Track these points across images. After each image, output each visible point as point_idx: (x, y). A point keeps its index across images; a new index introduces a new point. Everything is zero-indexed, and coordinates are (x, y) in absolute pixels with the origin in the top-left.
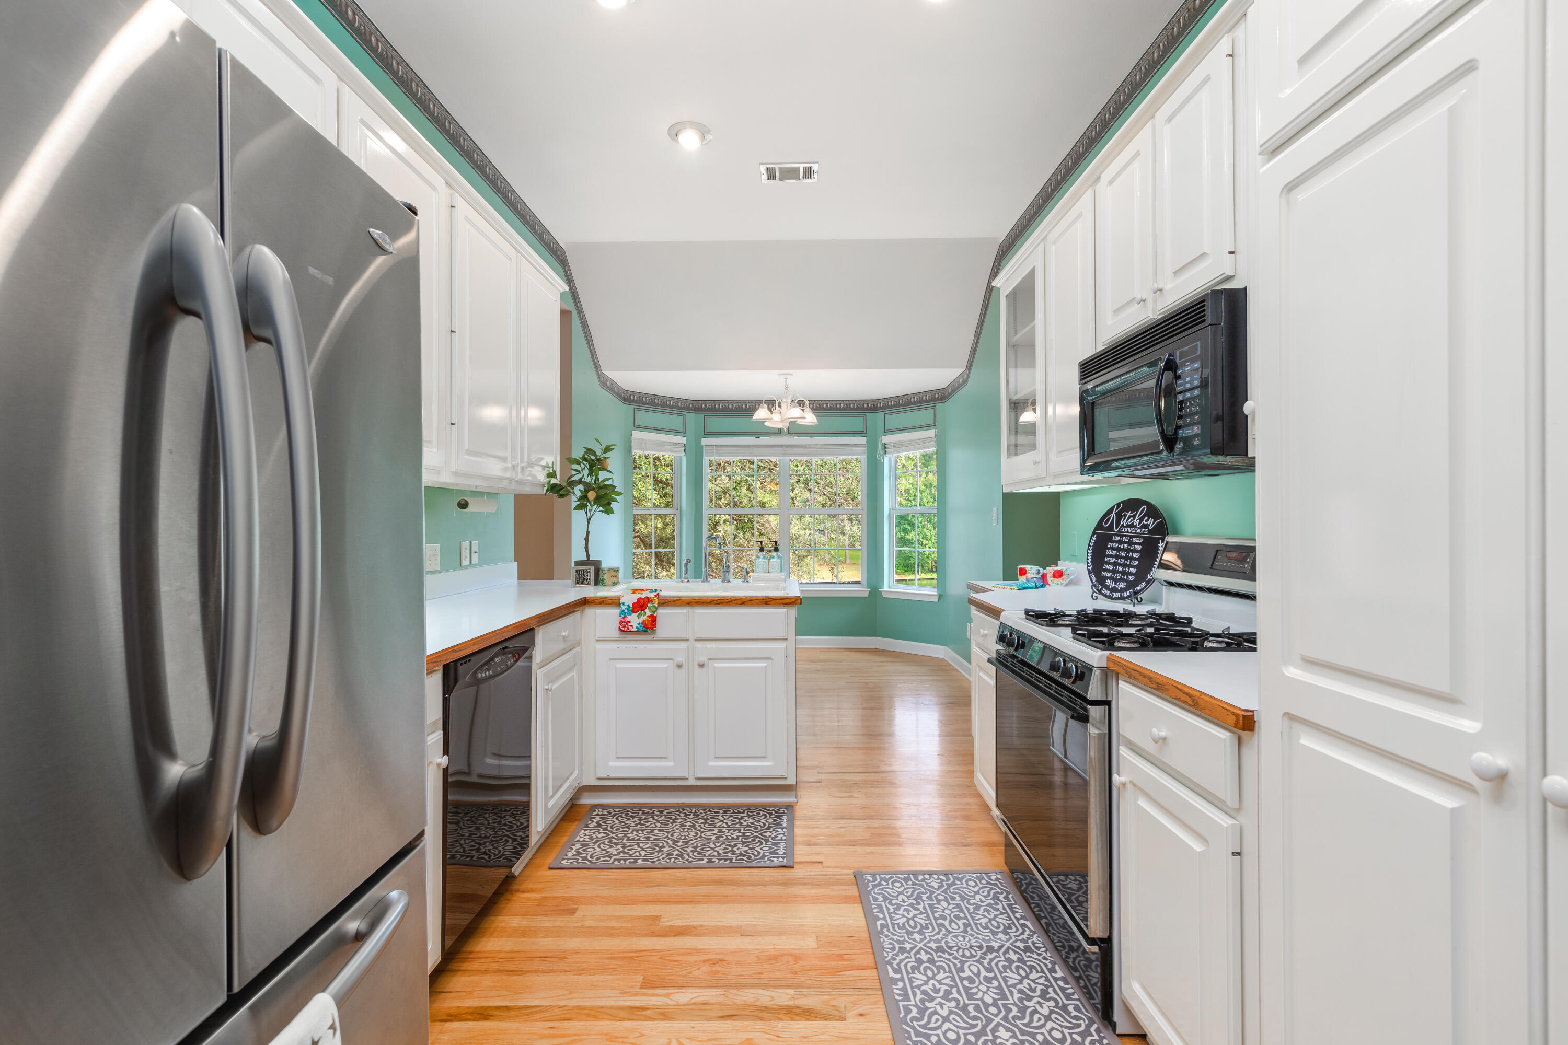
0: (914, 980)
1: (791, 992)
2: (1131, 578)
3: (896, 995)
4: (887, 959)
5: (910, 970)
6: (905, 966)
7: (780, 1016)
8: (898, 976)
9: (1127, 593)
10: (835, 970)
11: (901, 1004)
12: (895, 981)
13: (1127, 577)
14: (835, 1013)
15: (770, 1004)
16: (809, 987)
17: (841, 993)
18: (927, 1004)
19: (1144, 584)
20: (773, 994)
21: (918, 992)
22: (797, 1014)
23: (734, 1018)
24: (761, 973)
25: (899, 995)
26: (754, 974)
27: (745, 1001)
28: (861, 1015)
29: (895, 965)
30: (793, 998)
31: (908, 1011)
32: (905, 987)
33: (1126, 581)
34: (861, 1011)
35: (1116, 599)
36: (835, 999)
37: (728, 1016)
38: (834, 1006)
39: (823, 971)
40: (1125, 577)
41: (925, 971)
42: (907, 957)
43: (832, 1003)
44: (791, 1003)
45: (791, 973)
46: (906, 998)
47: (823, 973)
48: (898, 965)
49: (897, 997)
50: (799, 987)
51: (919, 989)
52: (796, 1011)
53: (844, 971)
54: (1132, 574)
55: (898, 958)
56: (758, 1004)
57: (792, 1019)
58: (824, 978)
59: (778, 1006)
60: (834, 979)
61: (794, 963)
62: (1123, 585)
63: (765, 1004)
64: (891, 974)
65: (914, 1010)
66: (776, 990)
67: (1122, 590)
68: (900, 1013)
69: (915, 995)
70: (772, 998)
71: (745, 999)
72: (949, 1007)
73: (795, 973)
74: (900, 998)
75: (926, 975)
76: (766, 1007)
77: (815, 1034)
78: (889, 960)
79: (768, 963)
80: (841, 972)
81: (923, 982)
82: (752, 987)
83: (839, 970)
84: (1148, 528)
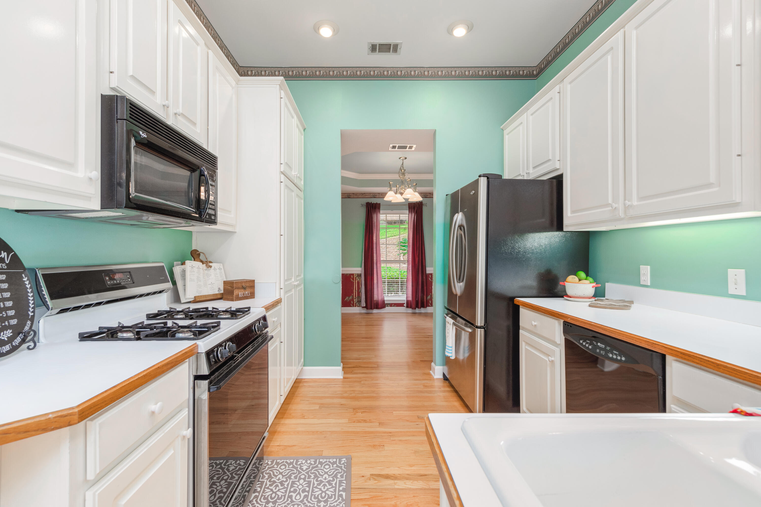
0: (333, 491)
1: (396, 487)
2: (14, 322)
3: (345, 483)
4: (344, 502)
5: (333, 496)
6: (335, 498)
7: (400, 476)
8: (341, 493)
9: (18, 340)
10: (374, 499)
11: (344, 479)
12: (344, 490)
13: (9, 322)
14: (375, 477)
15: (406, 481)
16: (388, 489)
17: (372, 486)
18: (331, 479)
19: (29, 322)
20: (405, 485)
21: (334, 485)
22: (392, 476)
23: (421, 475)
24: (414, 496)
25: (344, 483)
26: (418, 496)
27: (417, 482)
28: (363, 476)
29: (341, 499)
30: (395, 484)
31: (342, 476)
32: (339, 487)
33: (10, 327)
34: (363, 478)
35: (8, 353)
36: (375, 483)
37: (423, 476)
38: (376, 480)
39: (381, 498)
40: (7, 323)
41: (325, 496)
42: (332, 503)
43: (376, 481)
44: (396, 481)
45: (398, 497)
46: (341, 482)
47: (380, 497)
48: (339, 499)
49: (345, 482)
50: (393, 489)
51: (333, 486)
52: (393, 478)
53: (369, 498)
54: (12, 317)
55: (337, 503)
56: (411, 481)
57: (394, 474)
58: (380, 494)
59: (401, 480)
60: (375, 493)
61: (397, 503)
62: (9, 333)
63: (408, 481)
64: (344, 494)
65: (339, 476)
66: (404, 487)
67: (11, 339)
68: (345, 475)
69: (336, 484)
70: (405, 483)
71: (418, 483)
72: (322, 478)
73: (395, 497)
74: (344, 481)
75: (326, 494)
76: (407, 479)
77: (384, 469)
78: (343, 502)
79: (411, 503)
80: (371, 498)
81: (329, 490)
82: (417, 489)
83: (371, 499)
84: (5, 263)
